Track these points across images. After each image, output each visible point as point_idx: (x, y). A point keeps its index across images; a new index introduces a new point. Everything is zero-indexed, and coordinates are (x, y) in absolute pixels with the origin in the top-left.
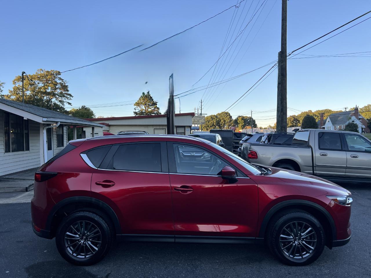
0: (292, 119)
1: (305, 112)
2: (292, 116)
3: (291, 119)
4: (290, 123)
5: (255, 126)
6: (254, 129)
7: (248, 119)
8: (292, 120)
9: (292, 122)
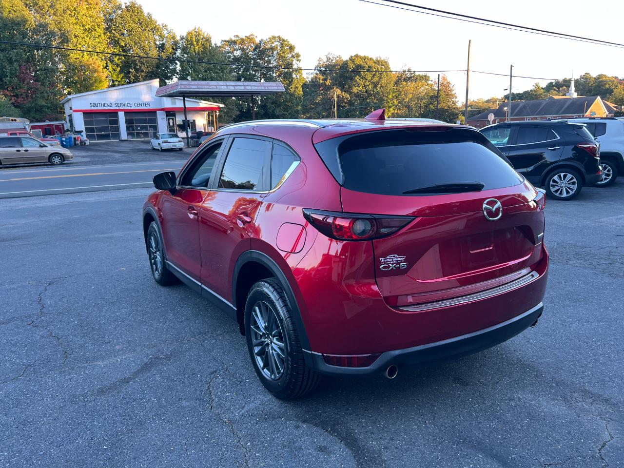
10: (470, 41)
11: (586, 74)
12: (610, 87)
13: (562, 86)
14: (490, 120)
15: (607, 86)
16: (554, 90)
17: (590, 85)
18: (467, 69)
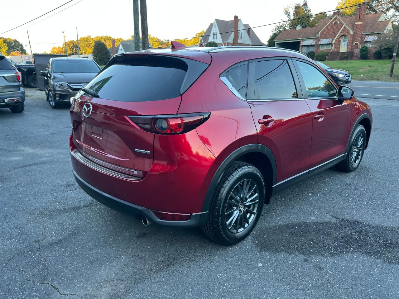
0: (71, 45)
1: (84, 37)
2: (71, 42)
3: (69, 45)
4: (69, 50)
5: (23, 52)
6: (24, 56)
7: (13, 43)
8: (71, 47)
9: (71, 49)
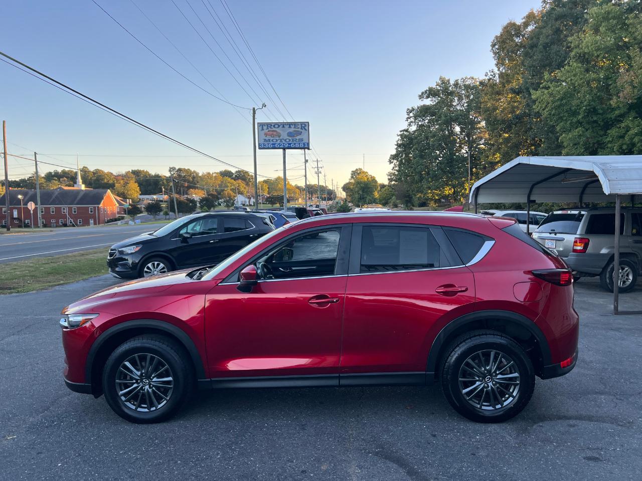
10: (4, 122)
11: (84, 167)
12: (108, 181)
13: (62, 177)
14: (30, 209)
15: (106, 181)
16: (56, 180)
17: (89, 178)
18: (3, 152)
